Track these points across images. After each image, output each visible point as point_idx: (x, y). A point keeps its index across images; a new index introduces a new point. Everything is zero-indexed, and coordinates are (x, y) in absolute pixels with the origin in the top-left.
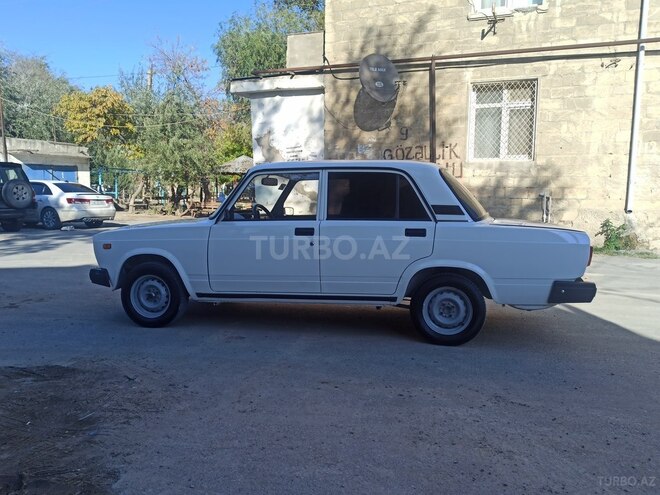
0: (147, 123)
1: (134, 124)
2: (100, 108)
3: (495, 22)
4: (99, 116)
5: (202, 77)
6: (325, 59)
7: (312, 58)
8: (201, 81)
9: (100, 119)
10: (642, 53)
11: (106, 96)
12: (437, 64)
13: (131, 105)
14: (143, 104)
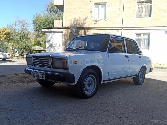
0: (16, 37)
1: (12, 37)
2: (4, 32)
3: (97, 22)
4: (4, 34)
5: (29, 26)
6: (63, 26)
7: (60, 25)
8: (28, 27)
9: (4, 35)
10: (123, 29)
11: (6, 30)
12: (86, 29)
13: (12, 32)
14: (15, 32)
